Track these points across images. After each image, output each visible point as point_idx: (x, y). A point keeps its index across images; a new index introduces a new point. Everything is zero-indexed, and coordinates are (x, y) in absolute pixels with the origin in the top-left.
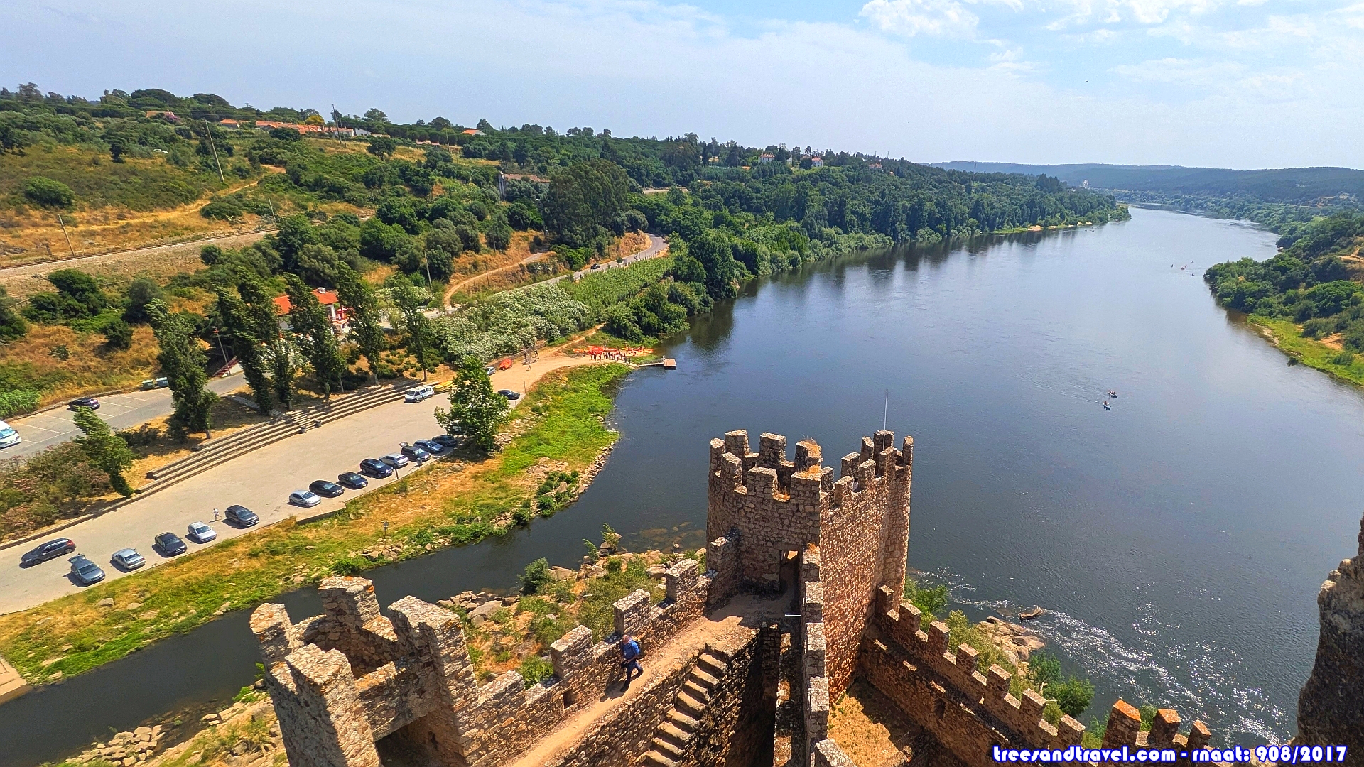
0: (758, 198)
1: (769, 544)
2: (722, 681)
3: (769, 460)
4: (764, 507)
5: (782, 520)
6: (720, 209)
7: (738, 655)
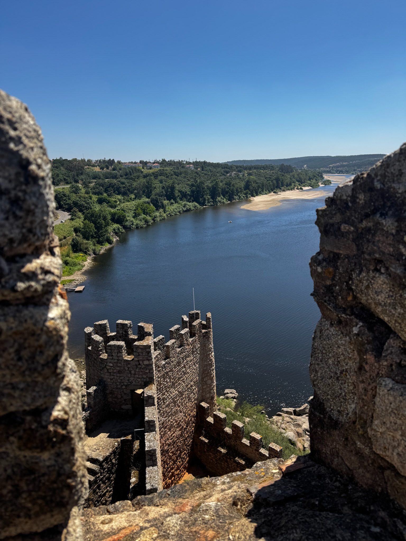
0: (124, 187)
1: (124, 387)
2: (96, 478)
3: (122, 335)
4: (119, 365)
5: (130, 371)
6: (102, 194)
7: (107, 459)
